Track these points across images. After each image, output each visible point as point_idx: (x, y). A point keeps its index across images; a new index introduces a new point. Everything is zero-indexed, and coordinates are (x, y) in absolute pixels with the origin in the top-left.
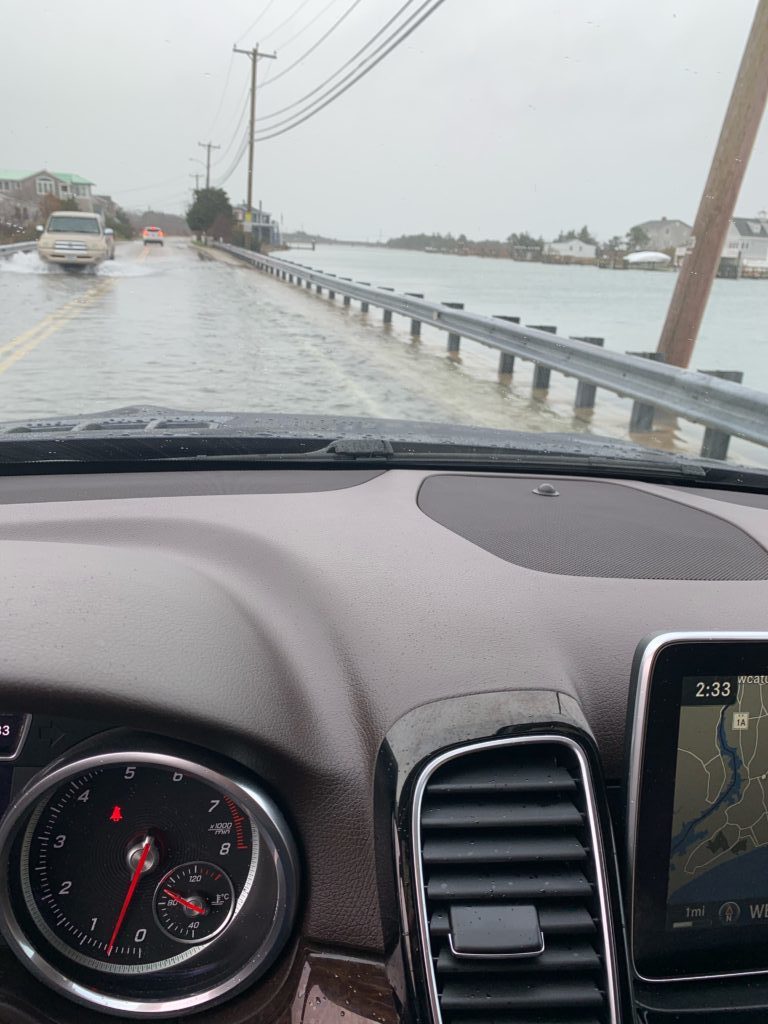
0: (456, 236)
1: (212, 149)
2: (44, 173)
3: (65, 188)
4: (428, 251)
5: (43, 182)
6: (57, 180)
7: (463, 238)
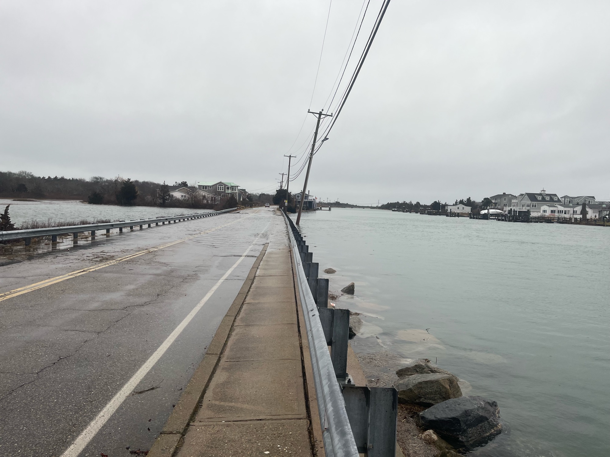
0: (414, 203)
1: (284, 175)
2: (220, 182)
3: (228, 188)
4: (393, 211)
5: (220, 186)
6: (225, 185)
7: (418, 203)
